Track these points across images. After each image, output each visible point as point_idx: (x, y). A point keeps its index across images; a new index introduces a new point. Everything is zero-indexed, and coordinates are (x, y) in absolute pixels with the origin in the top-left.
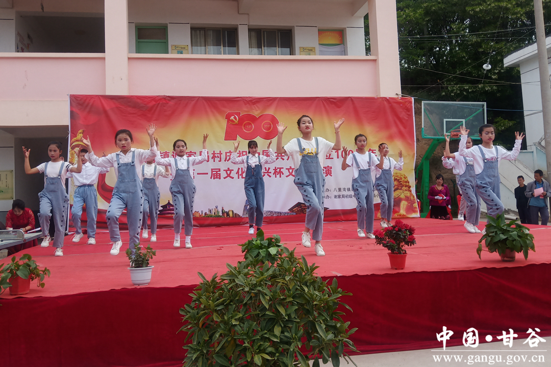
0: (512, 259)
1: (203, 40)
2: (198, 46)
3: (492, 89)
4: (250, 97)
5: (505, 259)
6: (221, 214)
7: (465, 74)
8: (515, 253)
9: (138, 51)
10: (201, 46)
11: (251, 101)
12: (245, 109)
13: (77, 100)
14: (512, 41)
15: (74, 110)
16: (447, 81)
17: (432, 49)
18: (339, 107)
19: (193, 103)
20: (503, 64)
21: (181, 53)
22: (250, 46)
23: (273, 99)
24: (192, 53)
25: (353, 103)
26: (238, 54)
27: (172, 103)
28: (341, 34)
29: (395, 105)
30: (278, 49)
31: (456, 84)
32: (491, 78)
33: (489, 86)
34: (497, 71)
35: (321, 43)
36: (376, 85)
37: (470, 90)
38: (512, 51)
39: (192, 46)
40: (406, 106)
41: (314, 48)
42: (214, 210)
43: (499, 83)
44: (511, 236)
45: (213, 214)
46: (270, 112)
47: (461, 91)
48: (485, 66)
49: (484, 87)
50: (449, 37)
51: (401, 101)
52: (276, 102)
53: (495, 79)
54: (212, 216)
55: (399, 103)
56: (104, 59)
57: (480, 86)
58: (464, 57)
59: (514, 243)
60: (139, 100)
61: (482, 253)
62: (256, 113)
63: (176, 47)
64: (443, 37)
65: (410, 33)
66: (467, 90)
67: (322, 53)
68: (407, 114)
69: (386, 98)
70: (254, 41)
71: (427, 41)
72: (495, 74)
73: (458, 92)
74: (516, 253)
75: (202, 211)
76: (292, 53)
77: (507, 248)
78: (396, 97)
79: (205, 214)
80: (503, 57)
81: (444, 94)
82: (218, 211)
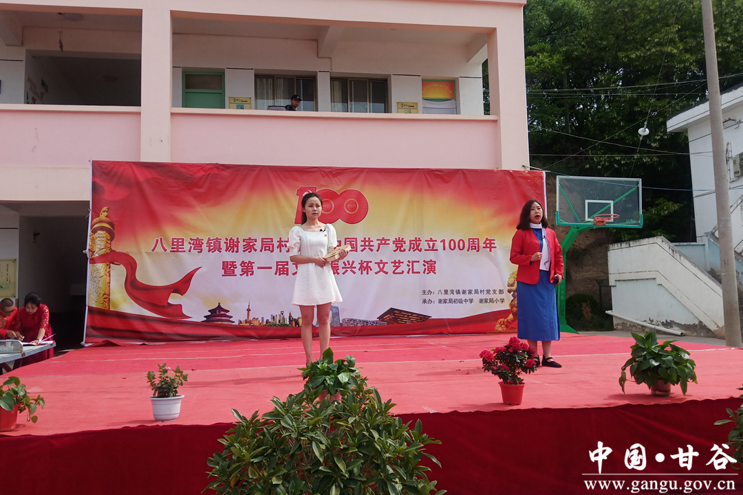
0: (666, 393)
1: (270, 91)
2: (264, 99)
3: (651, 160)
4: (330, 168)
5: (657, 392)
6: (287, 322)
7: (616, 141)
8: (670, 386)
9: (185, 105)
10: (268, 99)
11: (331, 172)
12: (323, 183)
13: (101, 168)
14: (678, 97)
15: (97, 181)
16: (592, 149)
17: (573, 107)
18: (446, 182)
19: (254, 174)
20: (666, 129)
21: (242, 108)
22: (333, 100)
23: (361, 170)
24: (256, 108)
25: (465, 177)
26: (317, 110)
27: (226, 173)
28: (452, 86)
29: (521, 180)
30: (369, 105)
31: (605, 153)
32: (650, 146)
33: (647, 156)
34: (659, 137)
35: (426, 97)
36: (497, 153)
37: (622, 162)
38: (678, 111)
39: (256, 97)
40: (535, 183)
41: (417, 103)
42: (278, 317)
43: (660, 153)
44: (664, 362)
45: (278, 321)
46: (356, 187)
47: (610, 162)
48: (641, 131)
49: (641, 158)
50: (596, 92)
51: (528, 175)
52: (363, 176)
53: (656, 148)
54: (275, 325)
55: (526, 178)
56: (139, 114)
57: (636, 156)
58: (615, 118)
59: (669, 371)
60: (183, 170)
61: (626, 384)
62: (337, 188)
63: (235, 99)
64: (588, 92)
65: (545, 85)
66: (618, 162)
67: (426, 110)
68: (538, 194)
69: (508, 171)
70: (338, 94)
71: (566, 96)
72: (655, 141)
73: (607, 164)
74: (672, 386)
75: (263, 318)
76: (387, 110)
77: (659, 379)
78: (522, 169)
79: (267, 321)
80: (667, 118)
81: (588, 166)
82: (284, 318)
